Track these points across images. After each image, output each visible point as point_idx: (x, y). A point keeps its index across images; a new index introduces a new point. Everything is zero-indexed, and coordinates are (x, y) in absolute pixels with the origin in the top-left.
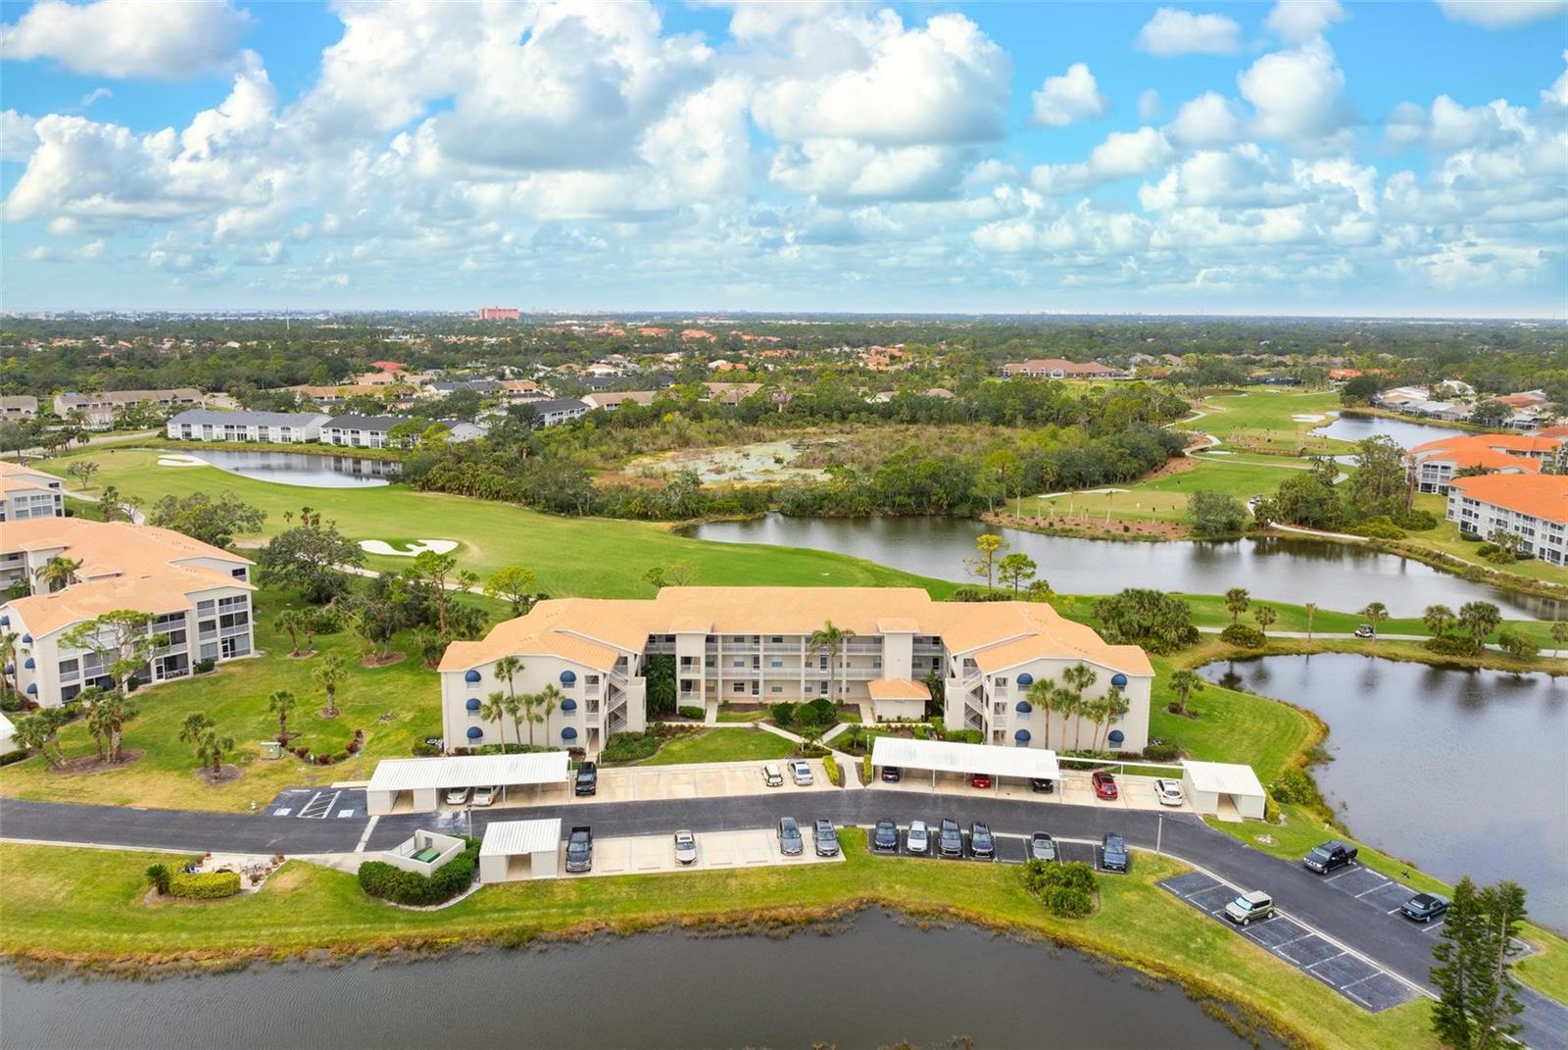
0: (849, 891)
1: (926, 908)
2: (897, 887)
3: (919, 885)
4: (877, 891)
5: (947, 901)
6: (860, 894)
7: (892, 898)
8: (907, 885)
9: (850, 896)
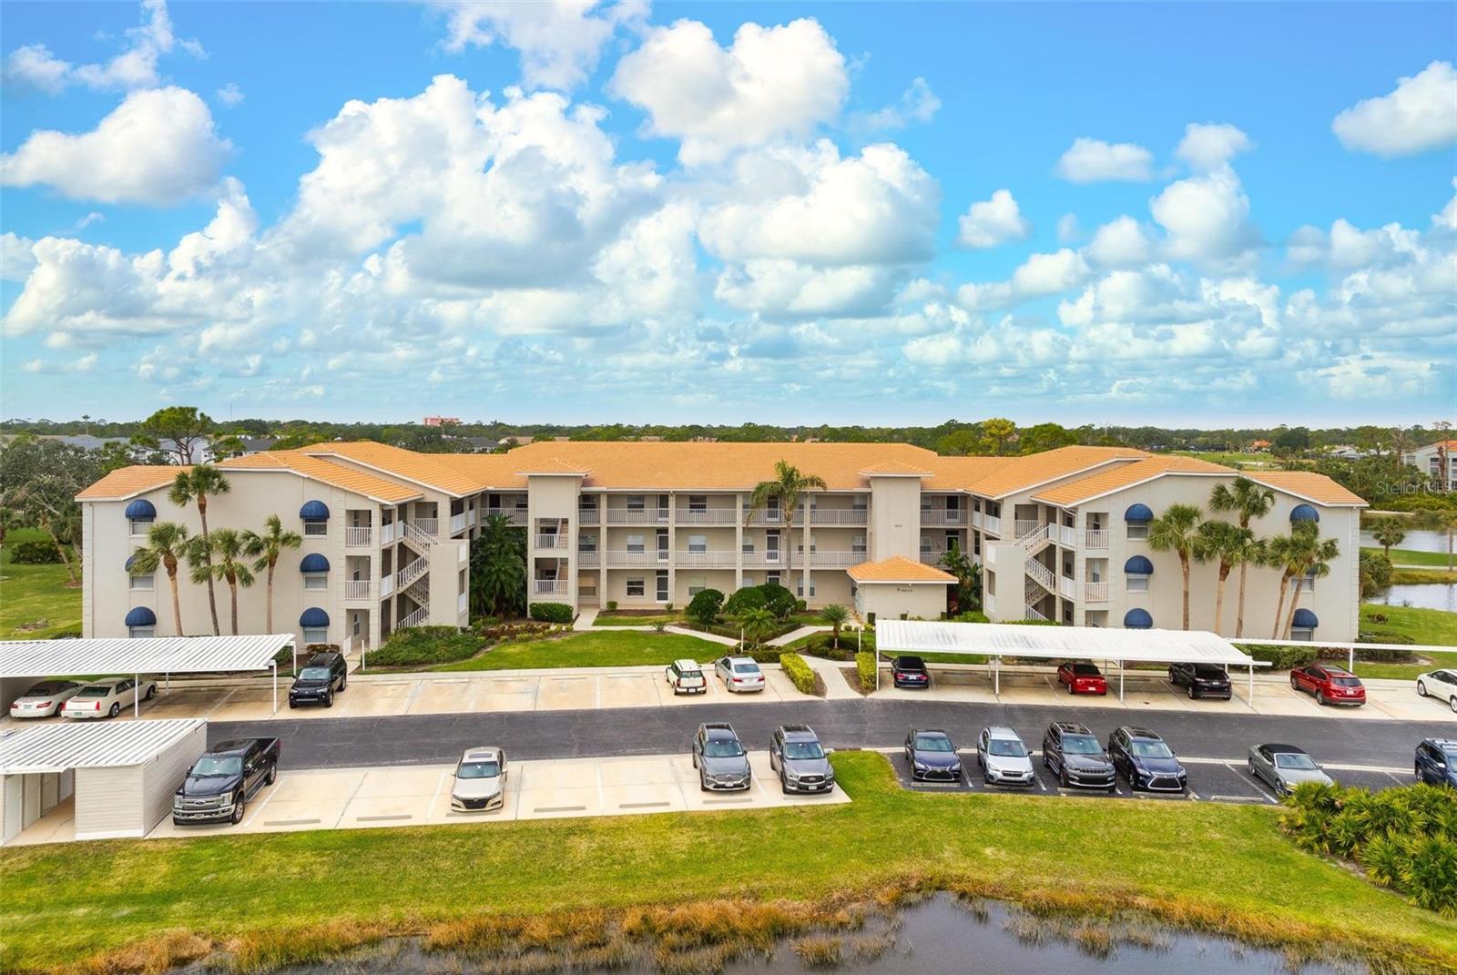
0: (870, 860)
1: (1079, 898)
2: (988, 851)
3: (1040, 845)
4: (939, 861)
5: (1126, 883)
6: (900, 868)
7: (976, 875)
8: (1010, 846)
9: (876, 871)
